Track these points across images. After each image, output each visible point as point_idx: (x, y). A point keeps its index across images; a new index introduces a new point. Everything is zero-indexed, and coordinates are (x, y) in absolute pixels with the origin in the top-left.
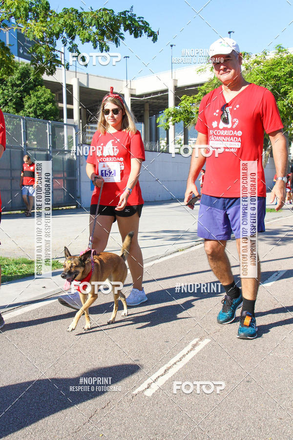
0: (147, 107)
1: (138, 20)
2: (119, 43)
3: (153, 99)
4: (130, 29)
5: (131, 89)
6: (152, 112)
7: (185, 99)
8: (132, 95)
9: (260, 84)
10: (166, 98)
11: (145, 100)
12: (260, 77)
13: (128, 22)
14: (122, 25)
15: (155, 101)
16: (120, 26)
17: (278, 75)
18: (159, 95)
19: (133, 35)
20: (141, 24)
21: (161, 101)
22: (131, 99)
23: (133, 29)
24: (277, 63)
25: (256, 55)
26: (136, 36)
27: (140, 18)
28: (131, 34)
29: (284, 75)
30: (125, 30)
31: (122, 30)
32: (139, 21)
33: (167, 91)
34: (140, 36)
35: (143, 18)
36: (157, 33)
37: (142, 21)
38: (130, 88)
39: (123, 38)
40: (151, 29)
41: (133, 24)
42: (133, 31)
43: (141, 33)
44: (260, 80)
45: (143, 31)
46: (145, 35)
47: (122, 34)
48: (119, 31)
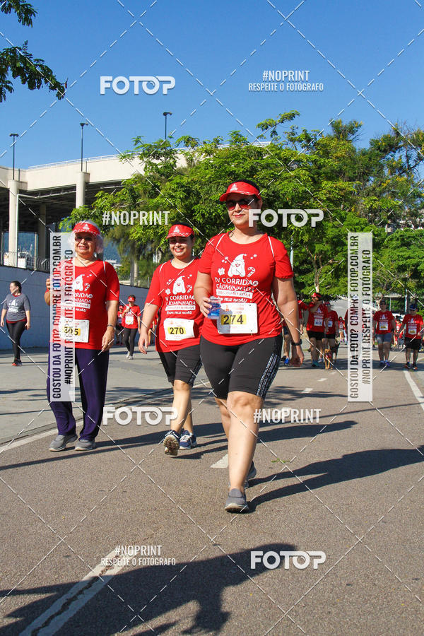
0: (43, 210)
1: (35, 63)
2: (5, 96)
3: (54, 199)
4: (23, 76)
5: (19, 182)
6: (50, 217)
7: (101, 197)
8: (21, 191)
9: (211, 182)
10: (72, 199)
11: (40, 199)
12: (210, 173)
13: (20, 64)
14: (10, 68)
15: (55, 201)
16: (6, 70)
17: (235, 171)
18: (62, 194)
19: (27, 84)
20: (39, 69)
21: (64, 202)
22: (20, 197)
23: (27, 76)
24: (234, 156)
25: (205, 143)
26: (32, 87)
27: (38, 60)
28: (24, 83)
29: (244, 172)
30: (14, 76)
31: (9, 76)
32: (37, 65)
33: (74, 188)
34: (39, 87)
35: (43, 61)
36: (64, 86)
37: (41, 66)
38: (18, 180)
39: (10, 89)
40: (56, 78)
41: (27, 68)
42: (27, 79)
43: (40, 82)
44: (210, 177)
45: (43, 81)
46: (45, 87)
47: (9, 82)
48: (5, 77)
